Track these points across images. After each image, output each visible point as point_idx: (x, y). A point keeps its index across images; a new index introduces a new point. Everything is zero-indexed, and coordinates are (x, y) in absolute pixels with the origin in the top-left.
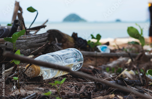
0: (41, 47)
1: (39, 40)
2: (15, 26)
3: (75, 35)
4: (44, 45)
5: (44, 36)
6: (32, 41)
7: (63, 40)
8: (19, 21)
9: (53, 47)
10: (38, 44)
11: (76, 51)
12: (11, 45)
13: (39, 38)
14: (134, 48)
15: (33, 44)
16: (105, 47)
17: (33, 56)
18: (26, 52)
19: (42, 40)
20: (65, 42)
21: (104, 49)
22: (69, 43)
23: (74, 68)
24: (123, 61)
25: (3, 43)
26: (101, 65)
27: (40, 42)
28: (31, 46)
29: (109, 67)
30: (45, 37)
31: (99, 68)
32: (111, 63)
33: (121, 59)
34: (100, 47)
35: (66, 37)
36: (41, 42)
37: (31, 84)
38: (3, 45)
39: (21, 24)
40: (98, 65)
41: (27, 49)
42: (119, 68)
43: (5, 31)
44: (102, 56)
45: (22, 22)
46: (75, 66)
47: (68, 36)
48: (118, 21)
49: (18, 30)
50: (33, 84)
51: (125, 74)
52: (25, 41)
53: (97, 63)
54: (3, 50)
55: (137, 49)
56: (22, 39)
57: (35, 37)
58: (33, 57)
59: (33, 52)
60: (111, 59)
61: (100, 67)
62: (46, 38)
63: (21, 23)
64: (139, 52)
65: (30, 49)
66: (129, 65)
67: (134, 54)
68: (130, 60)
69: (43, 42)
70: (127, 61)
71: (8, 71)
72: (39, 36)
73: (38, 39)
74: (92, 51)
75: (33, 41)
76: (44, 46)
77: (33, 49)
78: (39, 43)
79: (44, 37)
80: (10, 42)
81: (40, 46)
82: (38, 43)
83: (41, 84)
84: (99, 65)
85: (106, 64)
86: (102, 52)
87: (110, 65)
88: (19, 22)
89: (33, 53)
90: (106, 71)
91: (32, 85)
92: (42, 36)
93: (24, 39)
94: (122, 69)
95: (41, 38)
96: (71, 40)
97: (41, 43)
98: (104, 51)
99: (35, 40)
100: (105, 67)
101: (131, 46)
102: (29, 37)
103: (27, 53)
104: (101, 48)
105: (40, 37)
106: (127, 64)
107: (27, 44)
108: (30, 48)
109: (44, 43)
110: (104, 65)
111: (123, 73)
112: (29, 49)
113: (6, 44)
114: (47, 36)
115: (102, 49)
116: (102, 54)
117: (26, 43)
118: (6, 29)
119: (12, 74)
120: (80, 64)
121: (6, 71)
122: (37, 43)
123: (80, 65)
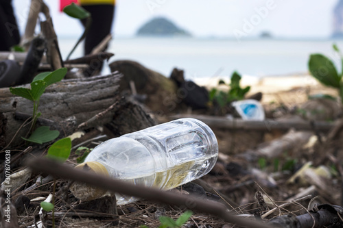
0: (104, 112)
1: (97, 93)
2: (34, 55)
3: (177, 75)
4: (111, 107)
5: (111, 82)
6: (80, 96)
7: (150, 88)
8: (46, 41)
9: (133, 112)
10: (96, 102)
11: (200, 125)
12: (27, 107)
13: (98, 88)
14: (320, 108)
15: (83, 104)
16: (253, 106)
17: (83, 134)
18: (65, 123)
19: (105, 92)
20: (153, 92)
21: (251, 111)
22: (164, 94)
23: (195, 171)
24: (298, 141)
25: (5, 102)
26: (244, 152)
27: (101, 99)
28: (77, 110)
29: (265, 156)
30: (114, 84)
31: (240, 158)
32: (267, 145)
33: (292, 136)
34: (241, 106)
35: (157, 80)
36: (103, 98)
37: (85, 217)
38: (7, 105)
39: (49, 49)
40: (236, 150)
41: (68, 117)
42: (289, 159)
43: (9, 66)
44: (247, 127)
45: (54, 45)
46: (196, 166)
47: (160, 76)
48: (265, 35)
49: (41, 65)
50: (91, 218)
51: (307, 177)
52: (61, 94)
53: (234, 145)
54: (6, 119)
55: (328, 111)
56: (54, 91)
57: (87, 85)
58: (82, 136)
59: (83, 124)
60: (268, 136)
61: (242, 155)
62: (116, 87)
63: (52, 47)
64: (333, 118)
65: (74, 118)
66: (311, 151)
67: (323, 123)
68: (313, 140)
69: (109, 97)
70: (307, 141)
71: (21, 177)
72: (97, 83)
73: (94, 90)
74: (221, 115)
75: (84, 96)
76: (113, 109)
77: (83, 115)
78: (99, 101)
79: (111, 86)
80: (23, 96)
81: (101, 108)
82: (96, 100)
83: (111, 218)
84: (240, 152)
85: (255, 148)
86: (245, 118)
87: (267, 151)
88: (46, 44)
89: (82, 127)
90: (256, 167)
91: (87, 221)
92: (104, 82)
93: (61, 91)
94: (296, 161)
95: (102, 88)
96: (170, 86)
97: (103, 101)
98: (251, 116)
99: (86, 92)
100: (253, 156)
101: (313, 104)
102: (73, 86)
103: (67, 128)
104: (244, 107)
105: (100, 85)
106: (307, 149)
107: (66, 103)
108: (75, 113)
109: (111, 99)
110: (250, 152)
111: (300, 173)
112: (71, 115)
113: (15, 104)
114: (118, 83)
115: (245, 111)
116: (247, 123)
117: (65, 100)
118: (11, 61)
119: (30, 184)
120: (209, 160)
121: (14, 175)
122: (93, 100)
123: (208, 165)
